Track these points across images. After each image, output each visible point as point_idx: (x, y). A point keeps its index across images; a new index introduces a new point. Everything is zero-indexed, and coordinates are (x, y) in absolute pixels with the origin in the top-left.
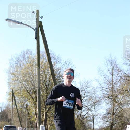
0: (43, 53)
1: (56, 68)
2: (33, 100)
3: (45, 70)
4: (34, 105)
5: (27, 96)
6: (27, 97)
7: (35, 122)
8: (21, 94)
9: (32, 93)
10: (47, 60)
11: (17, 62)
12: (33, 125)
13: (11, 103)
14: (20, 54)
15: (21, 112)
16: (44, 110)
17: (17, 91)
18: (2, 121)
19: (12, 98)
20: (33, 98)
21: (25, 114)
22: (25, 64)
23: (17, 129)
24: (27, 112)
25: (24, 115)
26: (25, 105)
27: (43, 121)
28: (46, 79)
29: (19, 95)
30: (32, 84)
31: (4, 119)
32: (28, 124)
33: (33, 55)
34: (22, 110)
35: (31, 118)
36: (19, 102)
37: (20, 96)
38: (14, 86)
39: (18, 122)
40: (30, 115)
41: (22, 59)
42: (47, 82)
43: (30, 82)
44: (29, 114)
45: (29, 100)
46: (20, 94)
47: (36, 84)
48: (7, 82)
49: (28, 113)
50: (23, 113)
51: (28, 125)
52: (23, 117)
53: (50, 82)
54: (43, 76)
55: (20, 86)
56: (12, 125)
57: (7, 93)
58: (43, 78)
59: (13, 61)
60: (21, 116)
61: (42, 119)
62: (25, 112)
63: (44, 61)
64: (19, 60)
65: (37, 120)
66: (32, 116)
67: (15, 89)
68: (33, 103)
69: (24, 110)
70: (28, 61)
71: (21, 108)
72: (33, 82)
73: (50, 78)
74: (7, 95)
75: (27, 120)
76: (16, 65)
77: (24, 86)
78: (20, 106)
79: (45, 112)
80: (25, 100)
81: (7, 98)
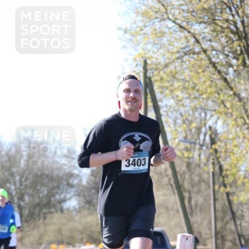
5: (213, 89)
6: (211, 93)
8: (185, 81)
9: (237, 73)
15: (189, 165)
17: (166, 66)
20: (240, 100)
21: (205, 176)
23: (172, 243)
24: (213, 164)
25: (201, 180)
26: (205, 135)
29: (176, 84)
30: (236, 33)
32: (222, 220)
34: (189, 158)
35: (233, 194)
36: (175, 121)
37: (179, 93)
38: (149, 47)
39: (171, 213)
40: (227, 176)
43: (227, 20)
44: (224, 173)
45: (222, 109)
46: (178, 80)
48: (119, 29)
49: (221, 168)
50: (197, 171)
51: (219, 225)
52: (196, 189)
55: (179, 45)
60: (186, 185)
62: (206, 165)
66: (239, 182)
67: (158, 57)
68: (240, 122)
69: (200, 156)
71: (188, 145)
72: (243, 22)
75: (215, 200)
77: (197, 41)
78: (181, 136)
80: (204, 110)
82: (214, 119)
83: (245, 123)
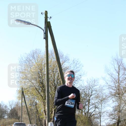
0: (51, 52)
1: (64, 67)
2: (42, 98)
3: (53, 69)
4: (43, 103)
5: (36, 94)
7: (44, 119)
9: (41, 91)
10: (55, 60)
11: (26, 62)
12: (42, 122)
13: (21, 100)
14: (29, 53)
15: (31, 110)
16: (52, 107)
17: (27, 89)
18: (11, 118)
19: (21, 96)
20: (42, 96)
21: (34, 112)
22: (34, 63)
24: (36, 110)
26: (34, 103)
27: (51, 119)
28: (55, 77)
29: (29, 93)
30: (41, 83)
31: (14, 117)
32: (37, 121)
33: (42, 54)
34: (31, 108)
35: (40, 116)
36: (28, 100)
39: (27, 120)
41: (31, 58)
42: (55, 81)
43: (39, 80)
44: (38, 111)
45: (38, 98)
46: (29, 92)
47: (45, 82)
52: (32, 115)
53: (59, 81)
54: (51, 74)
55: (29, 85)
56: (22, 122)
57: (17, 91)
58: (51, 76)
59: (22, 60)
60: (30, 114)
61: (51, 116)
62: (34, 110)
63: (53, 60)
64: (29, 59)
65: (46, 117)
66: (41, 113)
67: (25, 87)
68: (42, 101)
69: (33, 108)
70: (38, 60)
71: (31, 105)
72: (42, 81)
73: (58, 77)
74: (17, 93)
75: (36, 117)
76: (26, 64)
77: (33, 84)
78: (29, 103)
79: (53, 110)
80: (34, 98)
81: (17, 96)
82: (36, 100)
83: (43, 101)
